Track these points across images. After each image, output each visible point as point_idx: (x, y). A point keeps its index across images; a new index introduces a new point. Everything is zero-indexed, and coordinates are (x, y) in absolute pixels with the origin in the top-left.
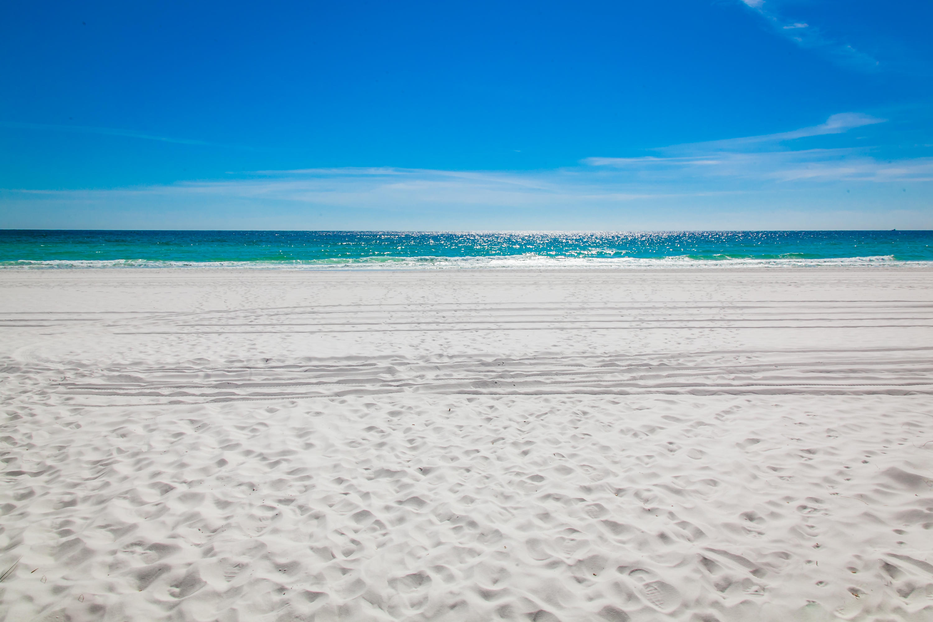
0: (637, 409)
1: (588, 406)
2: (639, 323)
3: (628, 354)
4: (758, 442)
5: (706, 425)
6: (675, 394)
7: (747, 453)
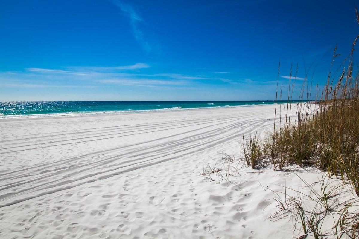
0: (85, 196)
1: (58, 202)
2: (39, 145)
3: (49, 163)
4: (154, 198)
5: (125, 195)
6: (94, 181)
7: (156, 205)
